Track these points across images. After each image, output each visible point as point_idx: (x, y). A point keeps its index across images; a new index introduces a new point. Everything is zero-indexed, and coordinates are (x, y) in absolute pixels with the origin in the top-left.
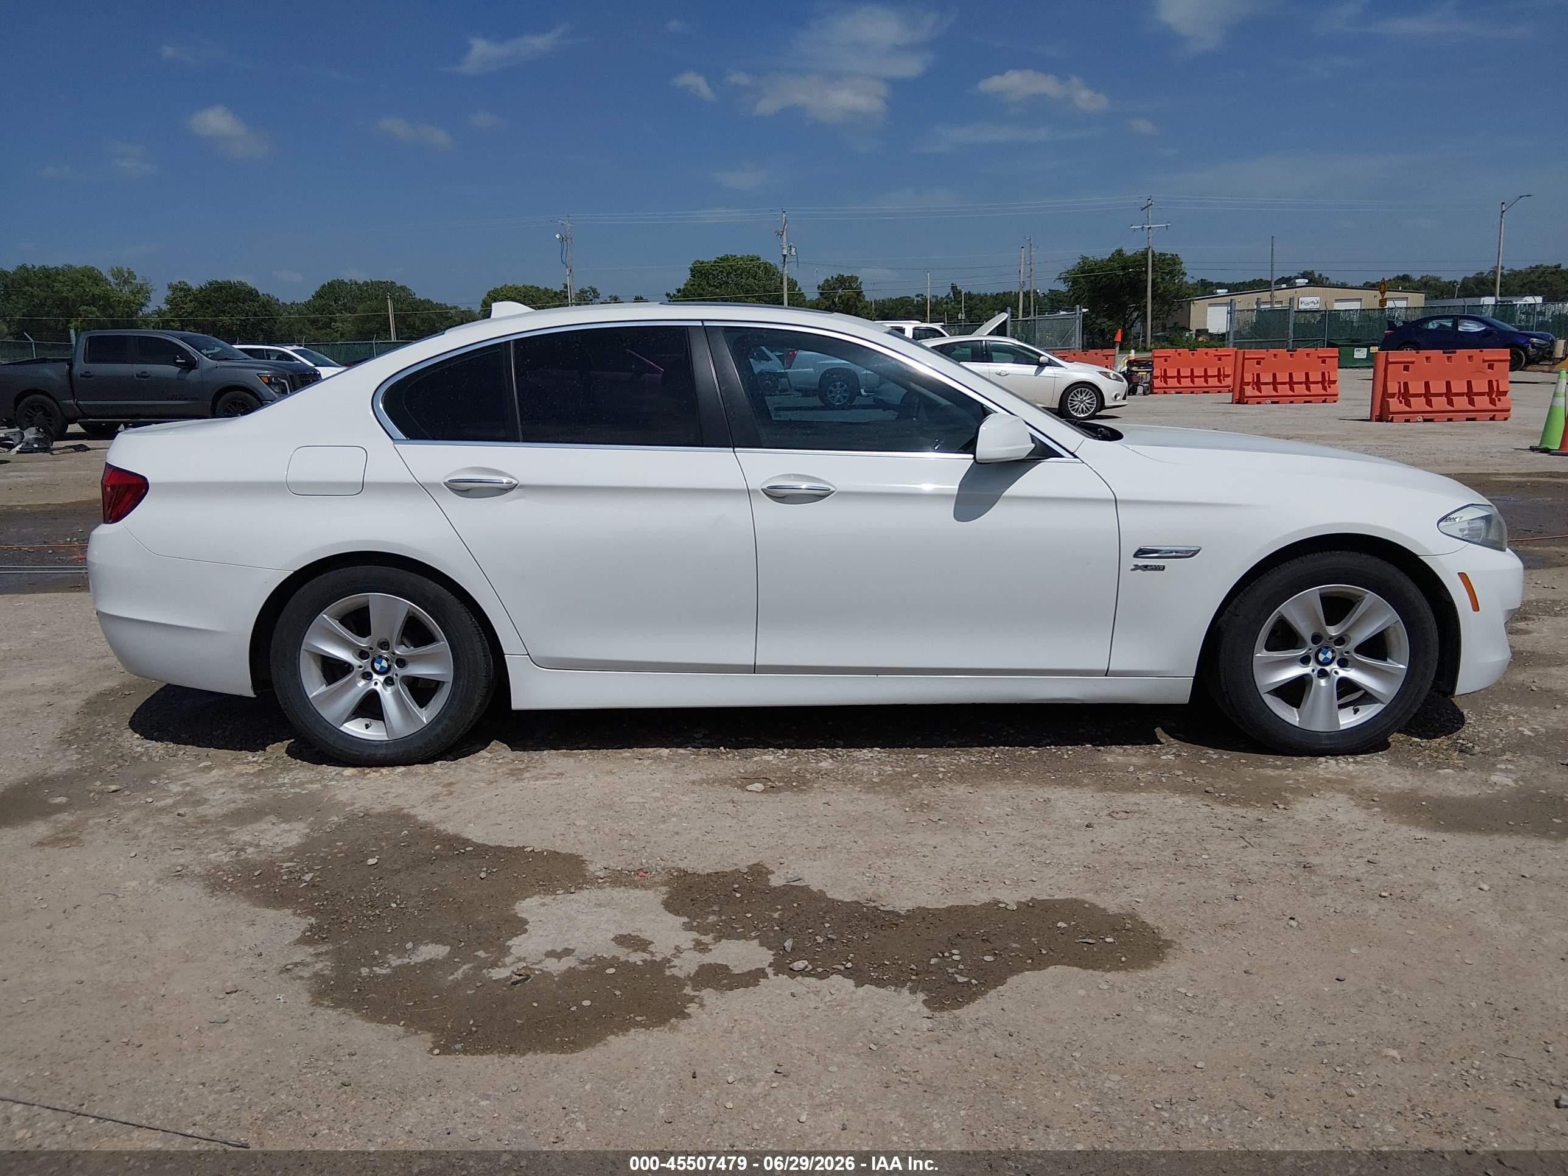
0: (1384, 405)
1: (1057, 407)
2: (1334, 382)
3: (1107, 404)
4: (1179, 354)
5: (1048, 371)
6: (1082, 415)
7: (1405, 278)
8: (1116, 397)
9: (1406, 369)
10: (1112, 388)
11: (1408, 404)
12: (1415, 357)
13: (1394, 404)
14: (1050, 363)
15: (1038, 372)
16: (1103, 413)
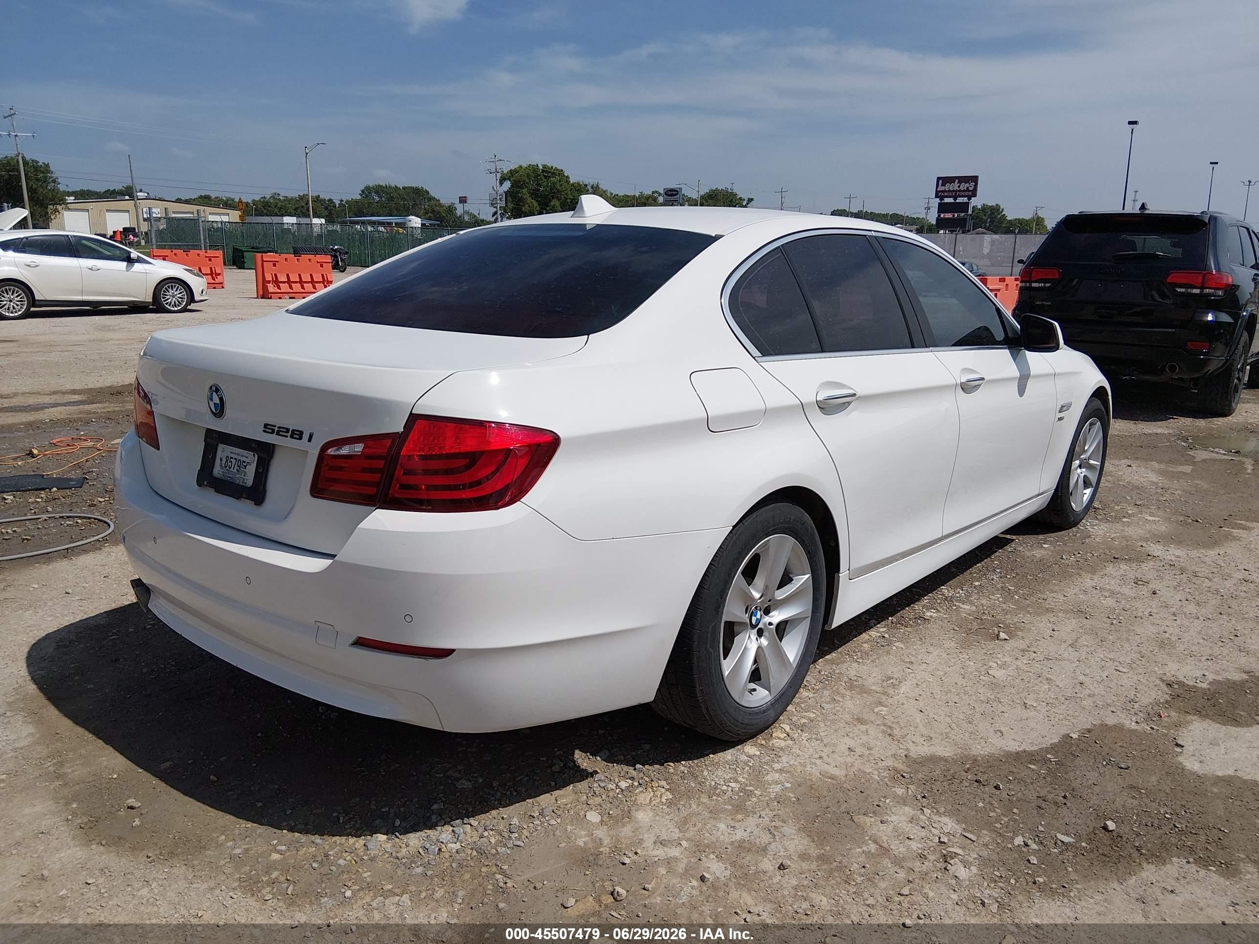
0: (265, 288)
1: (151, 301)
2: (219, 274)
3: (196, 298)
4: (175, 254)
5: (137, 266)
6: (176, 309)
7: (207, 197)
8: (202, 292)
9: (274, 265)
10: (197, 283)
11: (279, 288)
12: (278, 258)
13: (271, 288)
14: (139, 260)
15: (128, 269)
16: (192, 306)
